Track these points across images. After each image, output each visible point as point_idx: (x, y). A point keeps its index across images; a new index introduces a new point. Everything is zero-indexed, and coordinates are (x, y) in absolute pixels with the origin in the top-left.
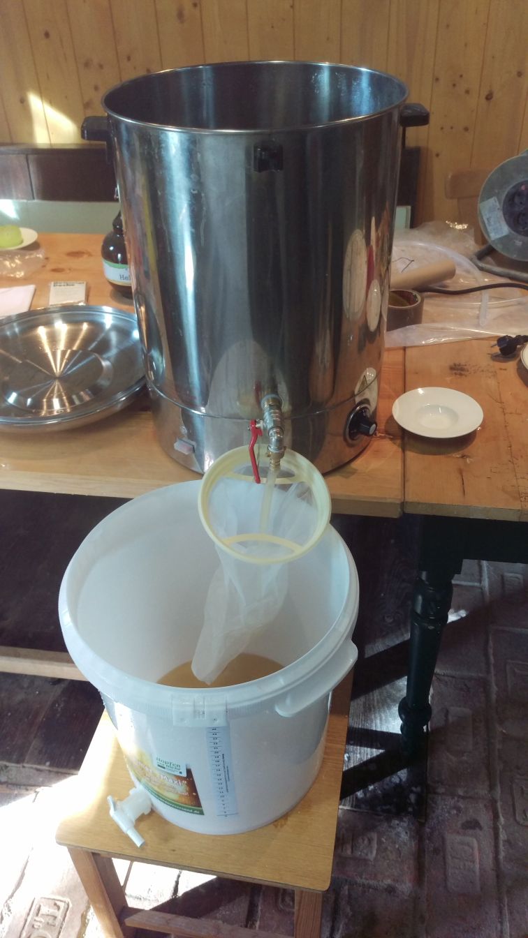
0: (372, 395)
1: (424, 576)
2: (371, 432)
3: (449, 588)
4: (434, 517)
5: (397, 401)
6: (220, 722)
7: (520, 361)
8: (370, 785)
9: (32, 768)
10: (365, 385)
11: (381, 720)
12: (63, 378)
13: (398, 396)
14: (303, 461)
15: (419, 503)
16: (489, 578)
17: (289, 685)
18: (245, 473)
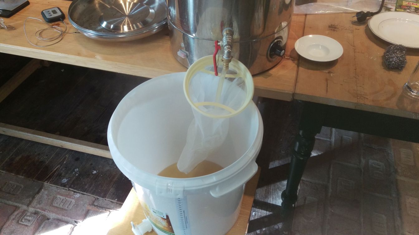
0: (284, 34)
1: (301, 133)
2: (281, 54)
3: (313, 140)
4: (309, 103)
5: (298, 40)
6: (180, 196)
7: (368, 26)
8: (264, 228)
9: (109, 201)
10: (281, 29)
11: (273, 198)
12: (130, 16)
13: (299, 37)
14: (242, 66)
15: (302, 95)
16: (335, 137)
17: (218, 181)
18: (211, 70)
